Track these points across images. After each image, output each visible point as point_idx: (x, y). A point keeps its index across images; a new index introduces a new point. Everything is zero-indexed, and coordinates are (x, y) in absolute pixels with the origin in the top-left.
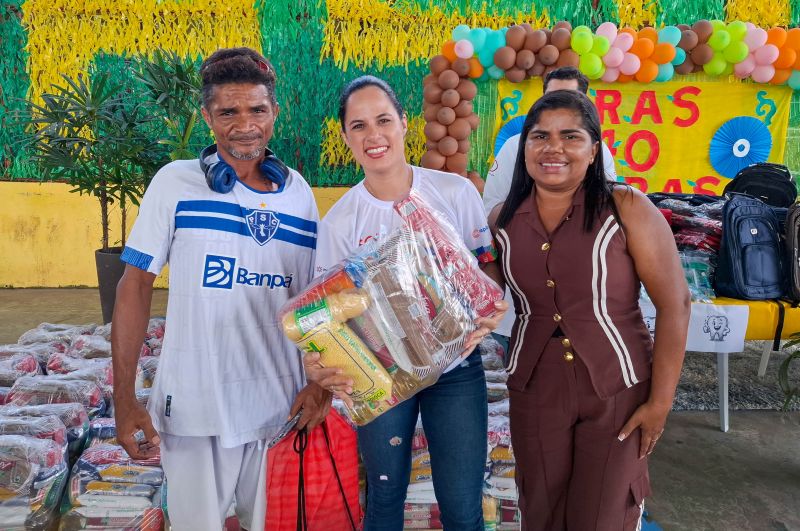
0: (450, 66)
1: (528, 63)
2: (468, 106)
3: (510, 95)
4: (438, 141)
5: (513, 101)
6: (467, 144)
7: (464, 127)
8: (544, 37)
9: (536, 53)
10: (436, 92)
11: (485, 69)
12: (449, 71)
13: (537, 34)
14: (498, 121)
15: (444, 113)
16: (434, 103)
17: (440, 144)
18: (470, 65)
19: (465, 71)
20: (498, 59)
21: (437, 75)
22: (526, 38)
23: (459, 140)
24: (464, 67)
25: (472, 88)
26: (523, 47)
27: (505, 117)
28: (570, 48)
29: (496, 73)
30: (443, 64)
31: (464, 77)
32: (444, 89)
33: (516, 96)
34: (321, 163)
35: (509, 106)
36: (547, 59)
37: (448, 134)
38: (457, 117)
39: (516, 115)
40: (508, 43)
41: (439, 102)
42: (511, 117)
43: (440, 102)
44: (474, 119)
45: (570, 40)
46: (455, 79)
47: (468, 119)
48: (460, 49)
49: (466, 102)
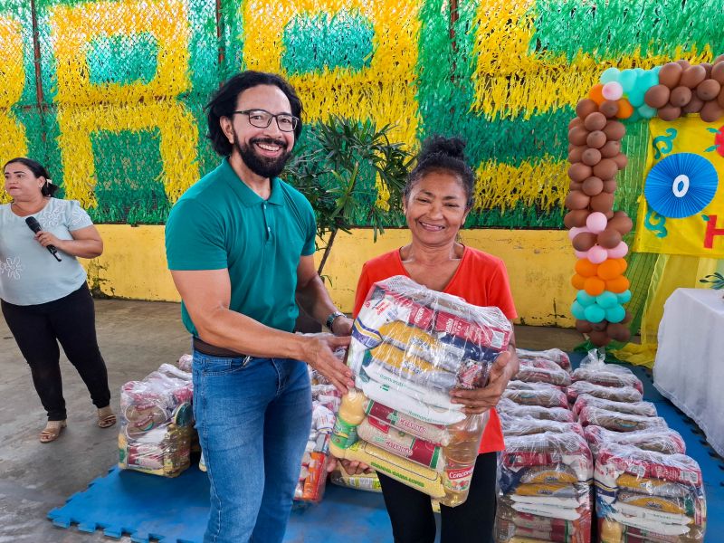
0: (597, 109)
1: (683, 100)
2: (615, 147)
3: (663, 134)
4: (582, 182)
5: (667, 140)
6: (613, 184)
7: (611, 167)
8: (703, 71)
9: (694, 89)
10: (582, 134)
11: (635, 109)
12: (596, 113)
13: (695, 70)
14: (650, 160)
15: (589, 154)
16: (579, 146)
17: (584, 184)
18: (619, 107)
19: (613, 113)
20: (650, 98)
21: (583, 118)
22: (682, 75)
23: (605, 180)
24: (612, 109)
25: (620, 128)
26: (678, 84)
27: (657, 156)
29: (648, 112)
30: (590, 107)
32: (589, 131)
33: (671, 134)
35: (661, 145)
36: (706, 94)
37: (593, 175)
38: (603, 157)
39: (671, 153)
40: (661, 82)
41: (584, 144)
42: (664, 155)
43: (586, 144)
44: (621, 160)
46: (602, 121)
47: (616, 159)
48: (608, 91)
49: (613, 142)
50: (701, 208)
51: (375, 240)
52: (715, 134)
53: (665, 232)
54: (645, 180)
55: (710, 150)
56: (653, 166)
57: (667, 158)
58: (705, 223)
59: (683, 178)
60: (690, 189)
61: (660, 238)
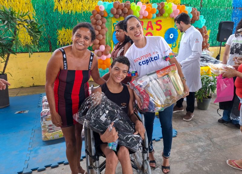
0: (98, 13)
1: (120, 13)
6: (105, 36)
7: (104, 31)
8: (124, 5)
9: (122, 10)
10: (95, 21)
11: (108, 14)
12: (98, 15)
13: (122, 5)
15: (98, 27)
16: (94, 24)
17: (97, 36)
18: (104, 13)
19: (103, 15)
20: (112, 11)
21: (94, 16)
22: (119, 6)
23: (103, 35)
24: (102, 14)
25: (105, 20)
26: (118, 8)
27: (114, 28)
28: (130, 9)
29: (112, 16)
30: (96, 12)
32: (97, 20)
34: (58, 44)
36: (125, 11)
37: (99, 34)
38: (102, 28)
40: (114, 7)
43: (96, 24)
45: (130, 6)
46: (100, 17)
47: (105, 29)
48: (101, 8)
49: (104, 24)
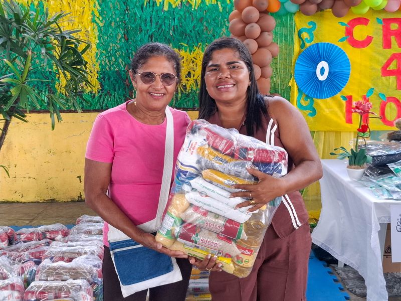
0: (250, 3)
2: (268, 38)
3: (306, 26)
5: (309, 31)
6: (269, 70)
7: (266, 55)
10: (241, 26)
11: (282, 4)
12: (250, 8)
14: (297, 48)
15: (248, 44)
16: (239, 36)
18: (269, 1)
19: (264, 7)
21: (241, 11)
23: (262, 67)
24: (263, 4)
25: (271, 21)
27: (302, 46)
29: (292, 7)
30: (245, 2)
31: (264, 12)
32: (246, 22)
33: (311, 26)
35: (305, 35)
38: (260, 47)
39: (313, 43)
41: (242, 35)
42: (308, 45)
43: (244, 34)
44: (276, 49)
46: (256, 15)
47: (270, 48)
49: (266, 33)
50: (339, 90)
51: (53, 127)
52: (345, 27)
53: (314, 112)
54: (294, 65)
55: (342, 40)
56: (299, 54)
57: (310, 47)
58: (344, 102)
59: (323, 64)
60: (330, 73)
61: (311, 118)
